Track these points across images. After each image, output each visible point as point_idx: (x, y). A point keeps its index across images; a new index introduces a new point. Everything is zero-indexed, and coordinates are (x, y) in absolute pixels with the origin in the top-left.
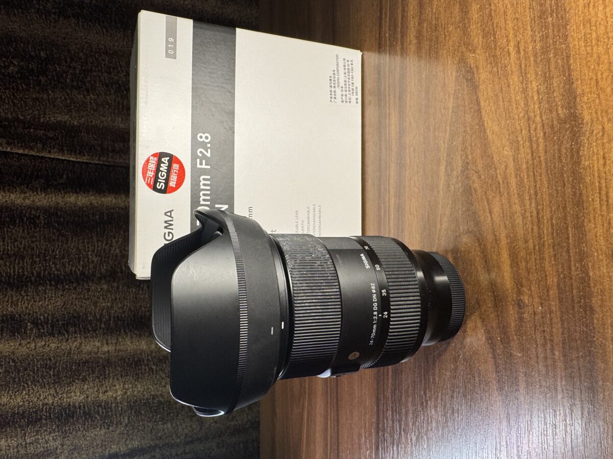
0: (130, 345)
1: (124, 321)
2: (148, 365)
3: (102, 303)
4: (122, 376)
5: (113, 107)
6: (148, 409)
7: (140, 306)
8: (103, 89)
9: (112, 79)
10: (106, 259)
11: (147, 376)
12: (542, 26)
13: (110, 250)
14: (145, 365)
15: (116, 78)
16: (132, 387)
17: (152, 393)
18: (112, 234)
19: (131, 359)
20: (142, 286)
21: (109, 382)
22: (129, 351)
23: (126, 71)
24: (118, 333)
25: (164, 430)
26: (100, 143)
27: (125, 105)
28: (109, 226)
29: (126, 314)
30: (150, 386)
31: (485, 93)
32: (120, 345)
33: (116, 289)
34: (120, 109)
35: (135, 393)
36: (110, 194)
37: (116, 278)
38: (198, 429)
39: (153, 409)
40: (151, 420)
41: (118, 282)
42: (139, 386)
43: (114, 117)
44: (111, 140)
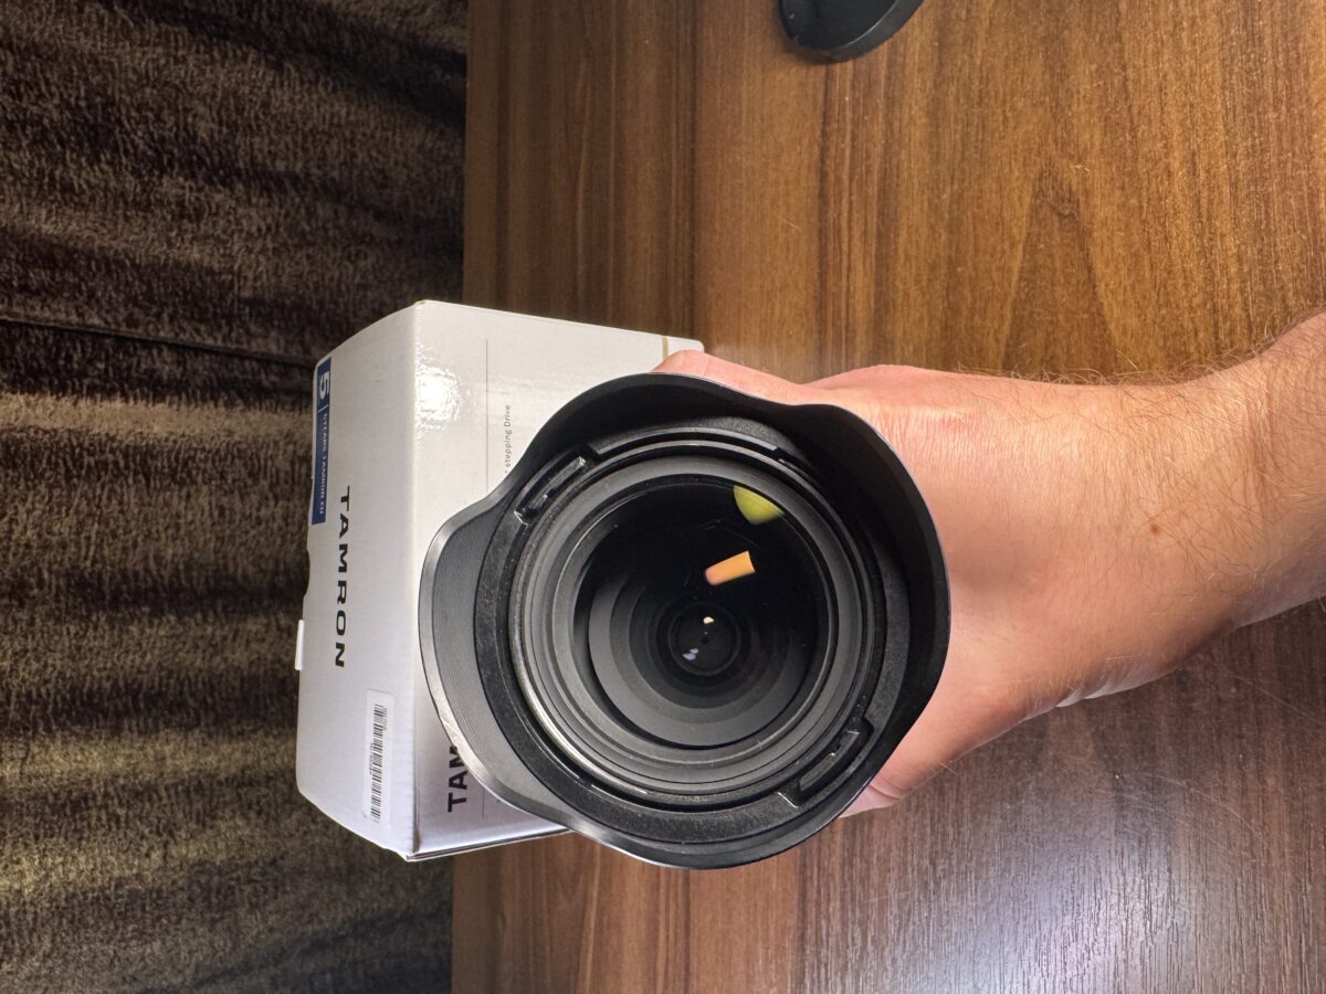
0: (61, 760)
1: (46, 704)
2: (106, 807)
4: (37, 837)
5: (25, 181)
6: (104, 911)
7: (87, 666)
9: (25, 110)
11: (104, 835)
12: (1253, 127)
13: (11, 531)
14: (100, 808)
15: (35, 109)
16: (63, 864)
17: (116, 873)
18: (16, 492)
19: (63, 795)
20: (94, 618)
22: (56, 776)
23: (61, 95)
24: (30, 733)
25: (143, 959)
27: (58, 178)
28: (10, 472)
29: (50, 686)
30: (110, 858)
31: (1106, 248)
32: (33, 762)
33: (25, 627)
34: (46, 187)
35: (72, 876)
36: (14, 393)
37: (27, 601)
38: (227, 950)
39: (115, 912)
40: (111, 939)
41: (32, 609)
42: (82, 859)
43: (28, 204)
44: (17, 261)
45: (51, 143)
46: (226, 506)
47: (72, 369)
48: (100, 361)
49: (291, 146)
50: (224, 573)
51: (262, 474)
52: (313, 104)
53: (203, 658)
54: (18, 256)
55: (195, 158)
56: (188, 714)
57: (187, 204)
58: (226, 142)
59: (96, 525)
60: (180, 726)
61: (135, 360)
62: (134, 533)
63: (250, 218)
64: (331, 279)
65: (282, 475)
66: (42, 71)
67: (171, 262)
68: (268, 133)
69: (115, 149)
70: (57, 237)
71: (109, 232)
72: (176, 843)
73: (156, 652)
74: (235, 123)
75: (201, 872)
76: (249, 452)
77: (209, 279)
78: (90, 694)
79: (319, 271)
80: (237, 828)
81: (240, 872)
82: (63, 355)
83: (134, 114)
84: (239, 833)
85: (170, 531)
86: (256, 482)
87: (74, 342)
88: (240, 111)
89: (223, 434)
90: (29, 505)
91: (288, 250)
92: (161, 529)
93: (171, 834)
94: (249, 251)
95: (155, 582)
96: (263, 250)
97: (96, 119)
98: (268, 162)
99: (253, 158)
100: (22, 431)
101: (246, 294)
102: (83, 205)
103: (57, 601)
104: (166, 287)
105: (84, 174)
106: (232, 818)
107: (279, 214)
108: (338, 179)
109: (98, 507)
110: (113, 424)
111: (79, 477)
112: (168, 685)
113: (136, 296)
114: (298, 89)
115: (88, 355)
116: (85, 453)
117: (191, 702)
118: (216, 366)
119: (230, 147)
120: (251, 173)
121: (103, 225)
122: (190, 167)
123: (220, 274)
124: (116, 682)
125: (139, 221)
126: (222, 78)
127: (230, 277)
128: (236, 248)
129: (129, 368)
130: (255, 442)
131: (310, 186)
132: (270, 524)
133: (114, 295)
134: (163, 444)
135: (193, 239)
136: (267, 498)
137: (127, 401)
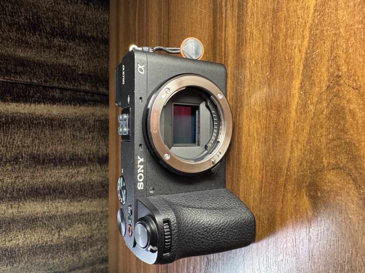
0: (29, 208)
1: (24, 192)
2: (42, 221)
3: (7, 179)
4: (22, 229)
5: (14, 41)
6: (42, 250)
7: (36, 181)
8: (6, 27)
9: (14, 20)
10: (10, 149)
11: (41, 229)
13: (13, 142)
14: (40, 221)
15: (17, 20)
16: (30, 237)
17: (45, 240)
18: (15, 131)
20: (37, 167)
21: (13, 234)
22: (28, 212)
23: (25, 15)
24: (20, 200)
25: (53, 264)
26: (5, 66)
27: (24, 40)
28: (13, 125)
29: (26, 186)
30: (43, 235)
32: (21, 208)
33: (18, 170)
34: (20, 43)
35: (33, 240)
36: (12, 103)
37: (18, 163)
38: (77, 262)
39: (45, 250)
40: (44, 258)
41: (19, 165)
42: (36, 235)
43: (16, 48)
44: (13, 65)
45: (22, 30)
46: (75, 135)
47: (30, 95)
48: (38, 93)
49: (92, 28)
50: (75, 154)
51: (85, 125)
52: (98, 15)
53: (69, 179)
54: (14, 63)
55: (64, 33)
56: (65, 195)
57: (61, 46)
58: (73, 28)
59: (38, 140)
60: (62, 198)
61: (48, 93)
62: (48, 143)
63: (80, 50)
64: (105, 67)
65: (91, 125)
66: (19, 9)
67: (57, 64)
68: (85, 24)
69: (41, 31)
70: (25, 57)
71: (39, 55)
72: (62, 231)
73: (56, 177)
74: (76, 22)
75: (70, 240)
76: (82, 119)
77: (69, 69)
78: (37, 189)
79: (101, 65)
80: (79, 227)
81: (81, 240)
82: (28, 91)
83: (46, 20)
84: (80, 229)
85: (59, 142)
86: (84, 127)
87: (31, 88)
88: (77, 18)
89: (73, 113)
90: (18, 135)
91: (92, 59)
92: (56, 141)
93: (60, 229)
94: (80, 60)
95: (55, 157)
96: (84, 59)
97: (35, 22)
98: (86, 33)
99: (81, 32)
100: (16, 114)
101: (80, 72)
102: (32, 47)
103: (27, 162)
104: (56, 71)
105: (31, 38)
106: (78, 224)
107: (89, 48)
108: (106, 37)
109: (38, 135)
110: (42, 111)
111: (32, 127)
112: (59, 186)
113: (48, 74)
114: (93, 11)
115: (35, 92)
116: (34, 120)
117: (66, 191)
118: (72, 94)
119: (74, 29)
120: (80, 36)
121: (38, 53)
122: (62, 35)
123: (72, 67)
124: (44, 185)
125: (48, 52)
126: (71, 8)
127: (75, 68)
128: (76, 59)
129: (47, 95)
130: (83, 116)
131: (98, 40)
132: (88, 140)
133: (41, 73)
134: (56, 117)
135: (64, 56)
136: (87, 132)
137: (45, 105)
